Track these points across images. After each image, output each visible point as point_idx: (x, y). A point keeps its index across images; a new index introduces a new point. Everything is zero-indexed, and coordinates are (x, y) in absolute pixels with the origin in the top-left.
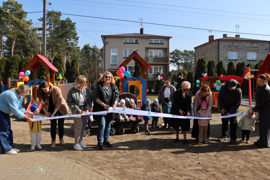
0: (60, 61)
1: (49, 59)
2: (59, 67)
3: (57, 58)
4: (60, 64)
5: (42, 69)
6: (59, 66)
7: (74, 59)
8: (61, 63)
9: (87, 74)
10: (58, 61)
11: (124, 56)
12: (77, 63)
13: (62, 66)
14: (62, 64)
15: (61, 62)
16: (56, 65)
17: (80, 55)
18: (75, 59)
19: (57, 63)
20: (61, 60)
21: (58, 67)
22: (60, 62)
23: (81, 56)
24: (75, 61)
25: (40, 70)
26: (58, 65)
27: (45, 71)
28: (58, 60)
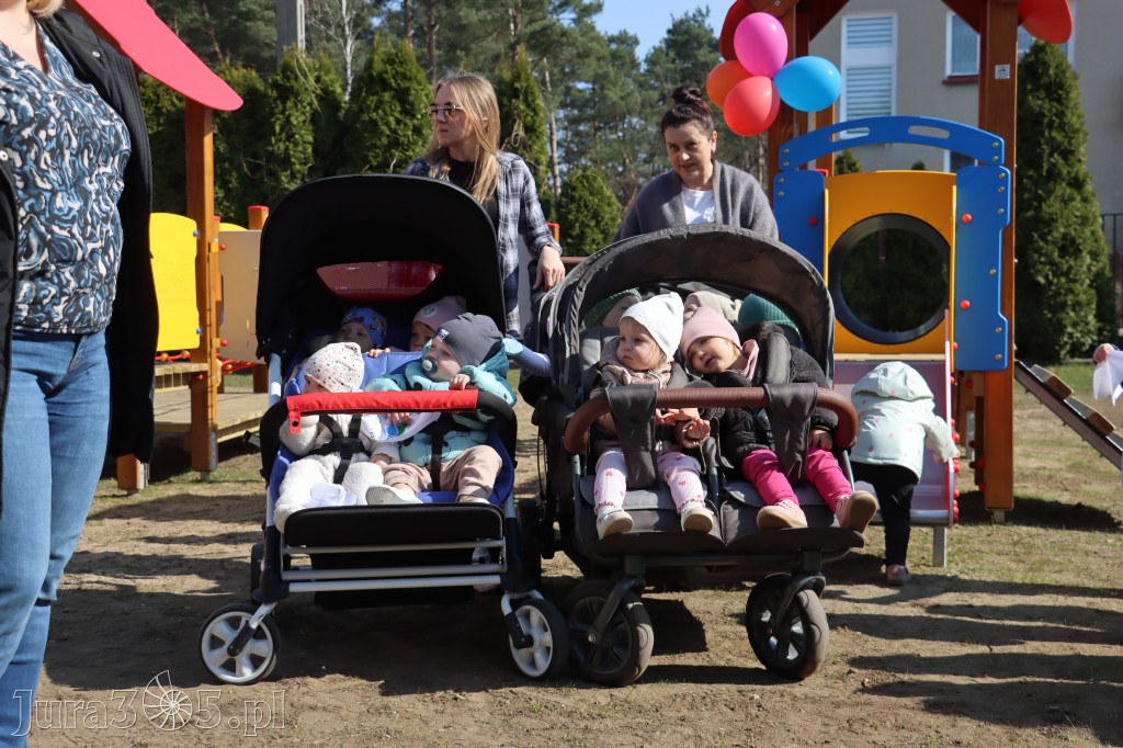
0: (402, 96)
1: (318, 80)
2: (395, 143)
3: (380, 74)
4: (398, 122)
5: (271, 156)
6: (394, 132)
7: (507, 75)
8: (409, 110)
9: (608, 192)
10: (387, 96)
11: (948, 72)
12: (534, 110)
13: (417, 131)
14: (413, 116)
15: (412, 104)
16: (373, 123)
17: (637, 98)
18: (517, 77)
19: (377, 108)
20: (408, 89)
21: (385, 141)
22: (402, 106)
23: (643, 105)
24: (515, 93)
25: (255, 168)
26: (387, 124)
27: (293, 176)
28: (385, 86)
